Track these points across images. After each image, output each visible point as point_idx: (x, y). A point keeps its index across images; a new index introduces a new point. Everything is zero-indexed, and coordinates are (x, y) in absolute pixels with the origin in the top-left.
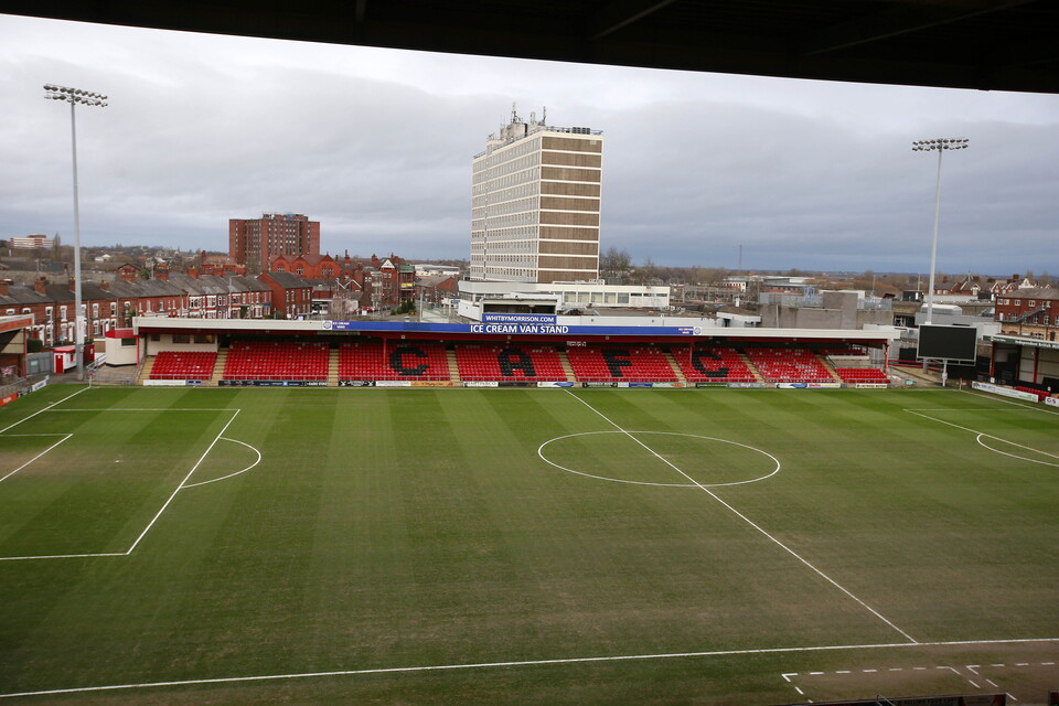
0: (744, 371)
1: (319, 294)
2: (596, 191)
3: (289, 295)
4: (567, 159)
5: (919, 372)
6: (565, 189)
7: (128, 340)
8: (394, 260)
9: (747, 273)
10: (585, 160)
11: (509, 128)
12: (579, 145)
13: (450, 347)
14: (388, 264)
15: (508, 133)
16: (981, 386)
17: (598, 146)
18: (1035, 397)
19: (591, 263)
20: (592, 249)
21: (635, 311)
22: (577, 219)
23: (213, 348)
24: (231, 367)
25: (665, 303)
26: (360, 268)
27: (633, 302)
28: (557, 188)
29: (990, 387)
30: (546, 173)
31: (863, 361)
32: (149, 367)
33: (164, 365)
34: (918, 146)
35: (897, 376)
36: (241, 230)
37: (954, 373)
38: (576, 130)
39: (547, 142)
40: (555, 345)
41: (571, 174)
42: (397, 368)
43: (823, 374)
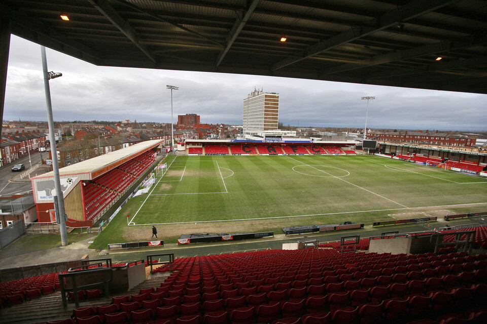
0: (323, 151)
1: (208, 133)
2: (277, 108)
3: (203, 134)
4: (270, 100)
5: (362, 151)
6: (270, 107)
7: (183, 145)
8: (223, 125)
9: (302, 127)
10: (275, 101)
11: (254, 93)
12: (273, 97)
13: (255, 146)
14: (221, 126)
15: (254, 94)
16: (377, 154)
17: (278, 97)
18: (390, 157)
19: (276, 126)
20: (276, 122)
21: (288, 137)
22: (273, 115)
23: (201, 147)
24: (206, 151)
25: (295, 135)
26: (216, 127)
27: (287, 135)
28: (268, 107)
29: (379, 155)
30: (266, 104)
31: (349, 149)
32: (188, 151)
33: (191, 150)
34: (363, 98)
35: (358, 152)
36: (181, 118)
37: (371, 151)
38: (272, 93)
39: (266, 96)
40: (279, 145)
41: (271, 104)
42: (245, 151)
43: (341, 152)
